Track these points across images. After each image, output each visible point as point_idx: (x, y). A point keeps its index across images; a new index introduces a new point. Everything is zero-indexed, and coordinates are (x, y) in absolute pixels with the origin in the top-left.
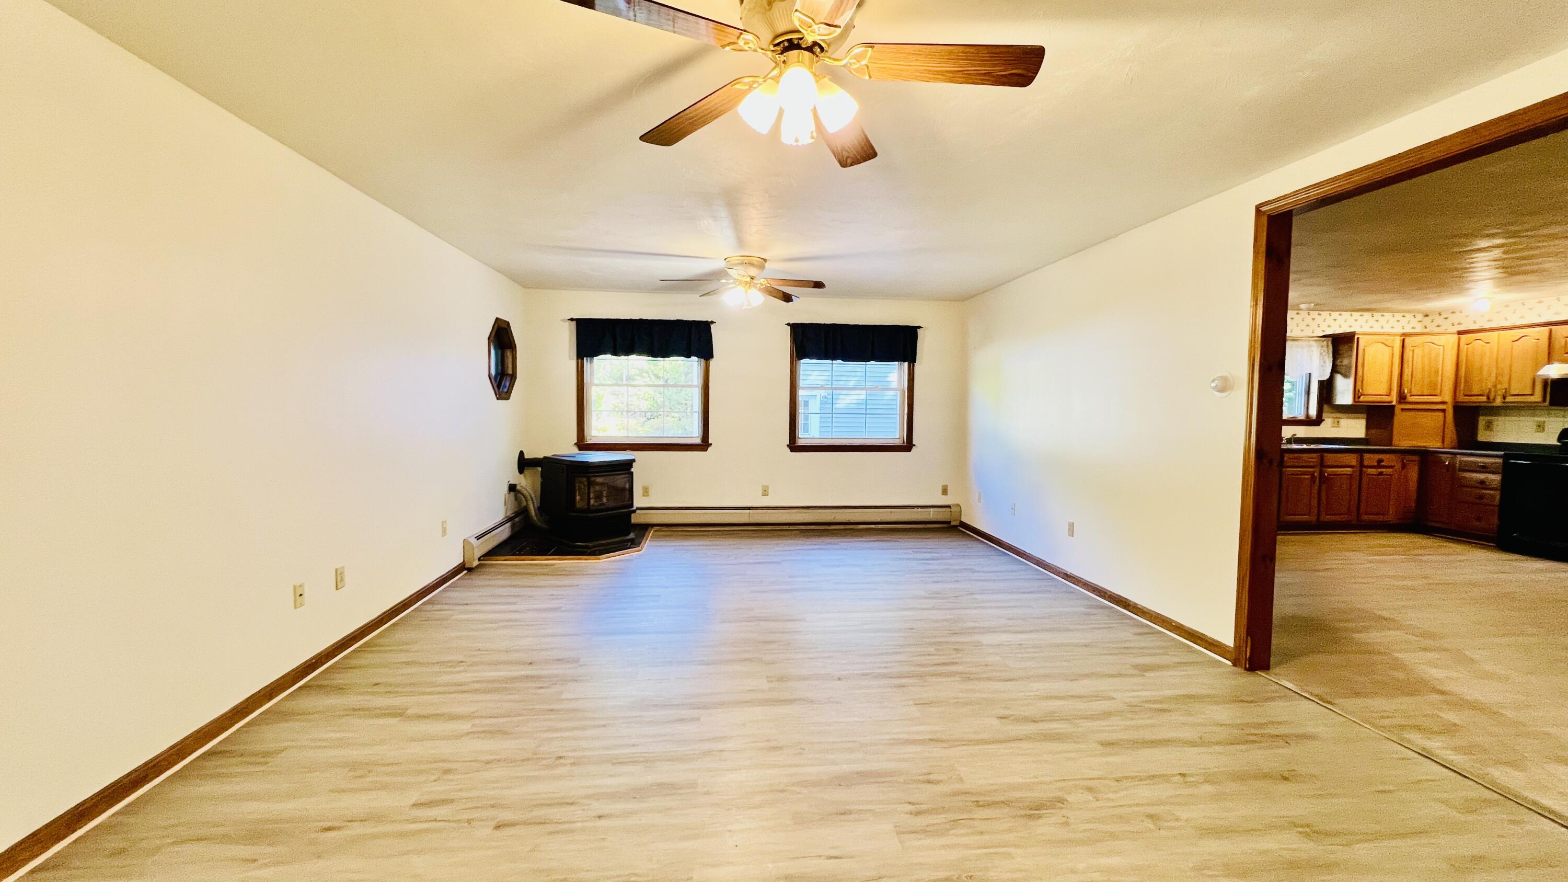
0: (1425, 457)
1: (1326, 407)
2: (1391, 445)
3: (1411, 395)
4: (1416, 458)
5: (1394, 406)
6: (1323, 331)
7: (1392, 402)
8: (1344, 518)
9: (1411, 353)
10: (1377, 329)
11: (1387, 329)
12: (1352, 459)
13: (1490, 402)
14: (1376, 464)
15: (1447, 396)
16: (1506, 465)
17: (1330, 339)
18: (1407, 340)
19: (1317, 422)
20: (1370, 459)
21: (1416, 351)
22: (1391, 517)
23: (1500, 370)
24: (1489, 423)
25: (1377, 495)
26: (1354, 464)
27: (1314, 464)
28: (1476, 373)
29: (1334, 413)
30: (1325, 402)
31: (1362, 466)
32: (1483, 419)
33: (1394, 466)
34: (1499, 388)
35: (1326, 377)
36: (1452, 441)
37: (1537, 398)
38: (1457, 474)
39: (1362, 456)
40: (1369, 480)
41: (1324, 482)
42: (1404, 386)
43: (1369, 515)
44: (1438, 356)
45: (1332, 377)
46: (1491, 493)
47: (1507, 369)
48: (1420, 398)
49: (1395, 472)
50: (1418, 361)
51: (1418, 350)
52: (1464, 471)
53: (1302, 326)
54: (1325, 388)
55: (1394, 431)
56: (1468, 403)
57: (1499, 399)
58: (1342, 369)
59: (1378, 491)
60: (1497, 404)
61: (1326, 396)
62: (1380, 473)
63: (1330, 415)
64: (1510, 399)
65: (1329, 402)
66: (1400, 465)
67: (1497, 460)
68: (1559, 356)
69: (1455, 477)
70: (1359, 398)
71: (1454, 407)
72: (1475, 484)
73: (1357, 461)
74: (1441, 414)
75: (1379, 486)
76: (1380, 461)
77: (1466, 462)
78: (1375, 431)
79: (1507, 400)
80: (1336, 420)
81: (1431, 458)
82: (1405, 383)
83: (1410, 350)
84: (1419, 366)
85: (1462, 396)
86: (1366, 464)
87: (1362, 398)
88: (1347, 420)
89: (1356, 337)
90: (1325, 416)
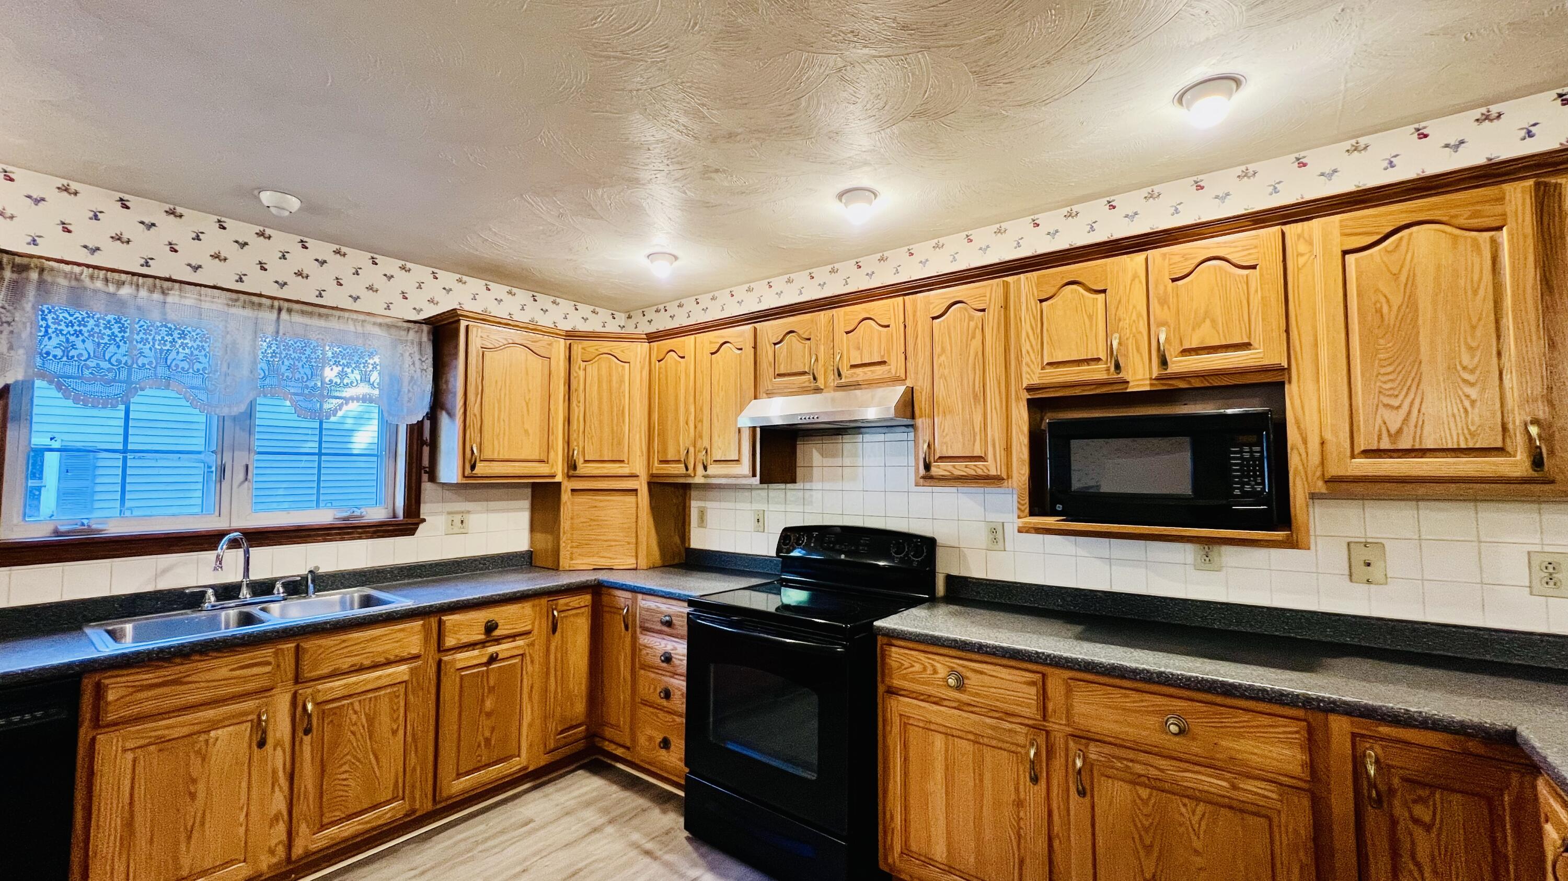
0: (599, 594)
1: (424, 487)
2: (555, 569)
3: (586, 461)
4: (586, 604)
5: (559, 484)
6: (415, 308)
7: (554, 476)
8: (388, 812)
9: (581, 373)
12: (408, 639)
13: (690, 476)
14: (483, 637)
15: (638, 465)
17: (428, 327)
18: (578, 347)
19: (404, 524)
20: (463, 626)
21: (589, 369)
22: (522, 756)
23: (699, 411)
24: (702, 514)
25: (489, 715)
26: (415, 651)
27: (265, 683)
28: (671, 416)
29: (451, 501)
30: (425, 477)
31: (441, 649)
32: (695, 506)
33: (528, 633)
34: (698, 445)
35: (419, 413)
36: (648, 554)
37: (745, 468)
38: (634, 639)
39: (440, 623)
40: (462, 677)
41: (307, 731)
42: (574, 444)
43: (468, 773)
44: (622, 381)
45: (433, 416)
46: (679, 684)
47: (706, 410)
48: (598, 468)
49: (532, 644)
50: (593, 391)
51: (592, 369)
52: (645, 629)
53: (354, 285)
54: (422, 443)
55: (563, 538)
56: (668, 476)
57: (700, 469)
58: (448, 400)
59: (489, 704)
60: (699, 480)
61: (426, 462)
62: (493, 659)
63: (438, 507)
64: (713, 470)
65: (433, 478)
66: (545, 625)
67: (685, 609)
68: (768, 381)
69: (635, 648)
70: (473, 467)
71: (650, 484)
72: (657, 661)
73: (426, 640)
74: (631, 499)
75: (491, 690)
76: (490, 628)
77: (648, 610)
78: (539, 536)
79: (710, 472)
80: (458, 518)
81: (605, 599)
82: (574, 436)
83: (579, 368)
84: (596, 403)
85: (662, 462)
86: (450, 642)
87: (481, 469)
88: (484, 516)
89: (463, 324)
90: (425, 510)
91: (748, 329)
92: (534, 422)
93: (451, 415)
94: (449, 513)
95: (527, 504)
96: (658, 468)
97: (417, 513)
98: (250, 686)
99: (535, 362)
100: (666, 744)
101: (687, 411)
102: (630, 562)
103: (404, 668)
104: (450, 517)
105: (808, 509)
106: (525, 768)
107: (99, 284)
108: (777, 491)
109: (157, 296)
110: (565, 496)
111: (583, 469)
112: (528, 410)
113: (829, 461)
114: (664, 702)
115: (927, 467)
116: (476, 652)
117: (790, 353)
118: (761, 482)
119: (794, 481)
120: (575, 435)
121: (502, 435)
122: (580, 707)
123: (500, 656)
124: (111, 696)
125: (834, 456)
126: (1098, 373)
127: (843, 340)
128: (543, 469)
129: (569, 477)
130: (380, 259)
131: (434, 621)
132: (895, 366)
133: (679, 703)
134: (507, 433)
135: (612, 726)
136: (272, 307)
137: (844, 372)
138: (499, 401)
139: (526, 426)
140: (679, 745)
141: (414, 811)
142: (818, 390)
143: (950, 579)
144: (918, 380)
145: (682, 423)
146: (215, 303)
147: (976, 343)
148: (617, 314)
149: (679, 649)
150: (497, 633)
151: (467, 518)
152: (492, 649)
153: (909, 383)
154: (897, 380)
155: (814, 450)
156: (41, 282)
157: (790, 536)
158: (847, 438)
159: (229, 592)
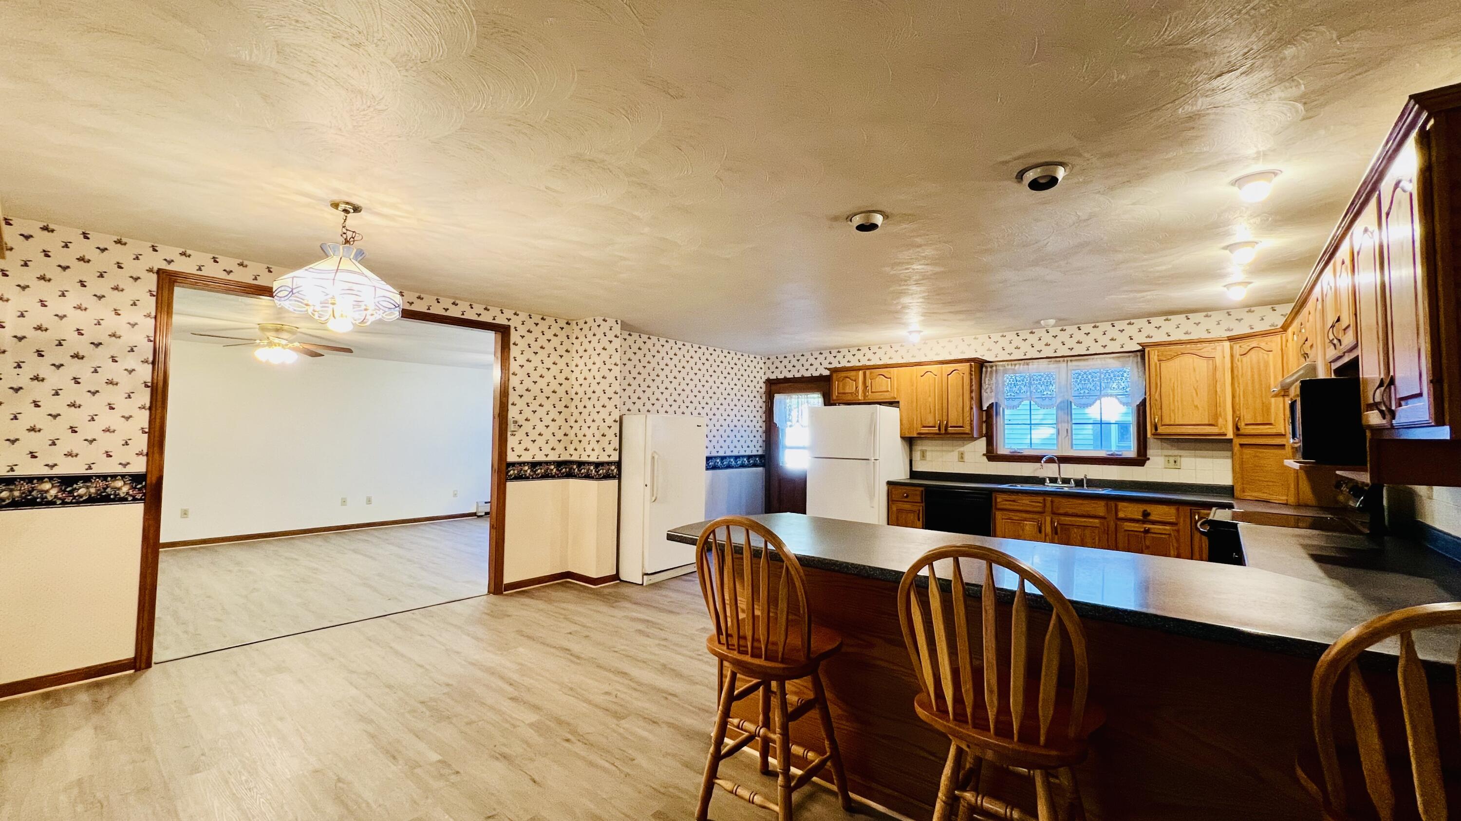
3: (1247, 424)
5: (1232, 439)
7: (1226, 435)
9: (1239, 364)
14: (1141, 518)
19: (1138, 461)
21: (1245, 361)
29: (1167, 449)
31: (1116, 518)
35: (1140, 402)
36: (1300, 494)
44: (1267, 367)
48: (1254, 429)
49: (1179, 531)
62: (1148, 531)
66: (1190, 522)
70: (1156, 429)
73: (1109, 512)
76: (1145, 514)
80: (1172, 460)
83: (1238, 360)
86: (1121, 516)
88: (1193, 459)
90: (1150, 453)
92: (1203, 400)
94: (1166, 456)
97: (1146, 454)
99: (1202, 363)
102: (1283, 499)
103: (1097, 521)
104: (1167, 459)
109: (1026, 366)
110: (1235, 447)
111: (1247, 430)
112: (1197, 394)
116: (1137, 525)
120: (1238, 407)
121: (1176, 411)
123: (1152, 531)
124: (998, 500)
128: (1215, 430)
129: (1237, 435)
130: (1116, 323)
131: (1112, 504)
134: (1180, 408)
136: (1064, 361)
138: (1173, 391)
139: (1196, 403)
146: (1043, 364)
150: (1150, 518)
151: (1180, 460)
152: (1148, 526)
159: (1053, 480)
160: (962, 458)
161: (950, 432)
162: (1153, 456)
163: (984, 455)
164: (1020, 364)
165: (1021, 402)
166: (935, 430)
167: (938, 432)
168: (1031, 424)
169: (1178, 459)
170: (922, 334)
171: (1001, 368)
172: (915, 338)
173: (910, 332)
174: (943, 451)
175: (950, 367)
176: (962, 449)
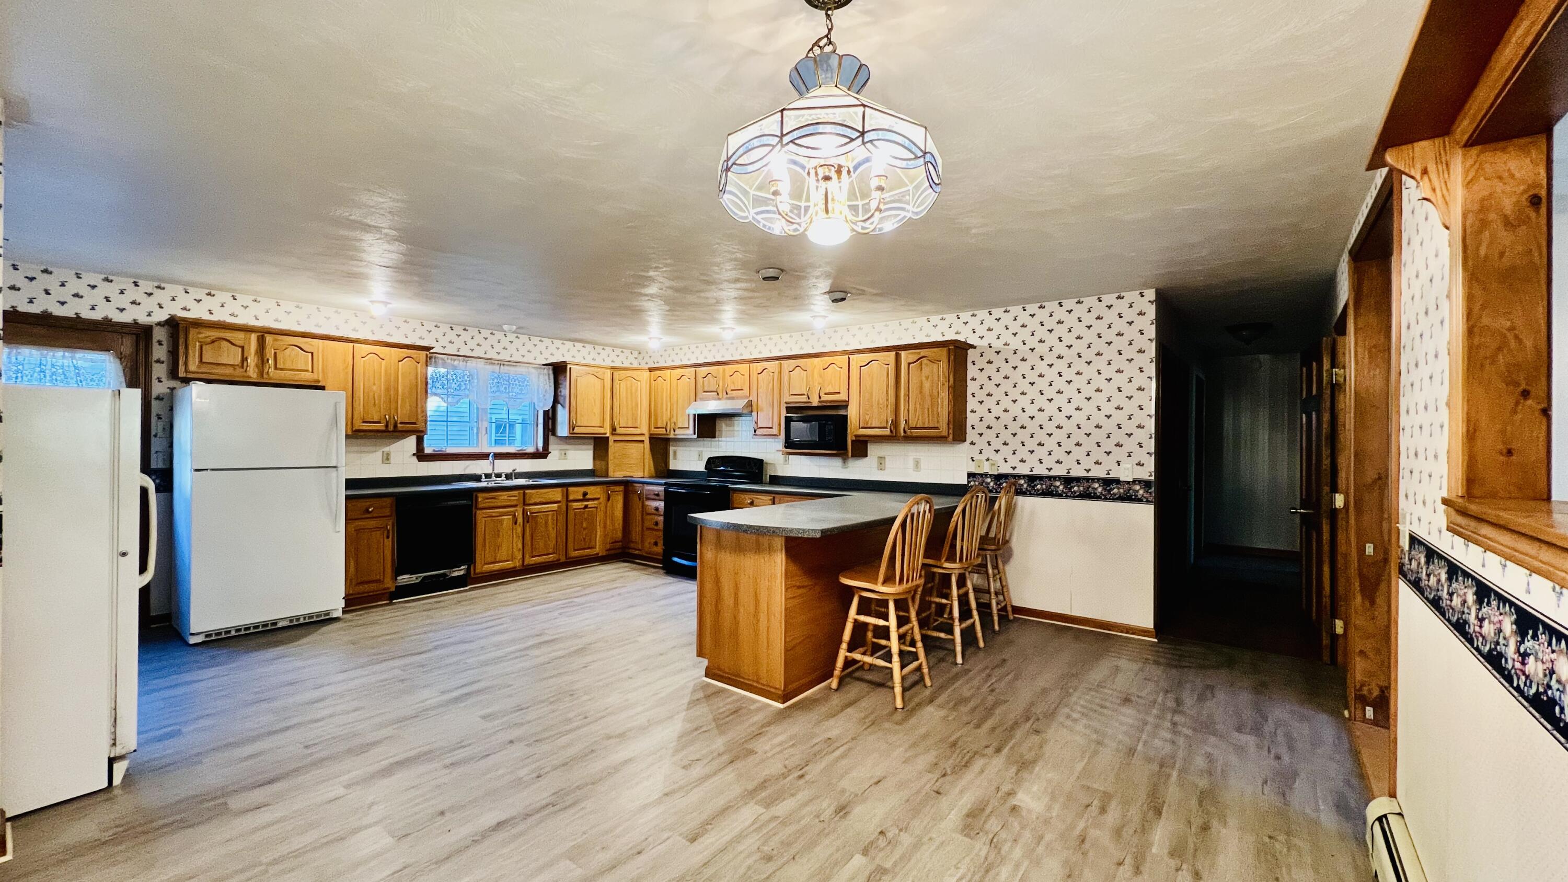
0: (627, 485)
1: (551, 438)
2: (607, 476)
3: (620, 427)
4: (621, 488)
5: (608, 437)
6: (547, 359)
7: (605, 434)
8: (551, 557)
9: (618, 386)
10: (588, 361)
11: (599, 362)
12: (557, 494)
13: (668, 435)
14: (581, 498)
15: (644, 429)
16: (666, 491)
17: (551, 367)
18: (616, 374)
19: (542, 454)
20: (576, 493)
22: (599, 549)
23: (672, 405)
24: (675, 453)
25: (584, 529)
26: (559, 499)
27: (515, 503)
28: (659, 406)
29: (562, 445)
30: (550, 433)
31: (568, 501)
32: (672, 449)
33: (598, 499)
34: (672, 421)
35: (548, 407)
36: (650, 470)
37: (691, 431)
38: (643, 503)
39: (567, 490)
40: (575, 514)
41: (528, 522)
42: (614, 419)
43: (578, 550)
44: (636, 390)
45: (554, 407)
46: (661, 519)
47: (675, 406)
48: (626, 430)
49: (600, 503)
50: (623, 394)
51: (623, 384)
52: (648, 499)
53: (523, 351)
54: (549, 418)
55: (610, 463)
56: (659, 434)
57: (672, 432)
58: (561, 399)
59: (584, 525)
60: (672, 436)
61: (550, 427)
62: (586, 507)
63: (556, 446)
64: (678, 432)
65: (554, 434)
66: (605, 496)
67: (662, 488)
68: (701, 394)
69: (643, 506)
70: (573, 429)
71: (650, 438)
72: (653, 511)
73: (563, 495)
74: (641, 445)
75: (586, 519)
76: (585, 494)
77: (649, 490)
78: (598, 462)
79: (676, 433)
80: (563, 452)
81: (630, 488)
82: (615, 415)
83: (617, 384)
84: (625, 400)
85: (655, 428)
86: (571, 498)
87: (577, 430)
88: (574, 452)
89: (569, 367)
90: (551, 448)
91: (693, 369)
92: (597, 410)
93: (563, 406)
94: (560, 450)
95: (591, 447)
96: (654, 431)
97: (547, 449)
98: (512, 503)
99: (598, 383)
100: (656, 544)
101: (667, 405)
102: (641, 474)
103: (555, 505)
105: (720, 450)
106: (598, 554)
107: (449, 361)
108: (707, 441)
110: (611, 443)
111: (619, 431)
112: (595, 404)
113: (729, 428)
114: (655, 527)
115: (755, 431)
116: (580, 503)
117: (709, 382)
118: (698, 437)
119: (714, 437)
121: (585, 415)
122: (619, 534)
123: (589, 505)
124: (479, 500)
125: (730, 426)
126: (804, 399)
127: (729, 380)
128: (601, 431)
129: (613, 434)
130: (532, 338)
131: (564, 489)
132: (746, 392)
133: (661, 526)
134: (587, 414)
135: (633, 542)
136: (497, 364)
137: (729, 392)
139: (595, 411)
140: (661, 543)
141: (559, 560)
142: (719, 399)
143: (770, 476)
144: (753, 398)
145: (664, 410)
147: (771, 385)
148: (633, 352)
149: (661, 504)
150: (588, 497)
151: (568, 452)
152: (585, 503)
153: (751, 399)
154: (747, 397)
155: (723, 425)
156: (435, 362)
157: (711, 462)
158: (736, 418)
159: (488, 476)
160: (388, 459)
161: (400, 429)
162: (554, 450)
163: (414, 454)
164: (459, 360)
165: (460, 399)
166: (381, 426)
167: (384, 428)
168: (447, 421)
169: (567, 452)
170: (389, 306)
171: (440, 361)
172: (378, 311)
173: (372, 302)
174: (361, 452)
175: (402, 352)
176: (386, 449)
